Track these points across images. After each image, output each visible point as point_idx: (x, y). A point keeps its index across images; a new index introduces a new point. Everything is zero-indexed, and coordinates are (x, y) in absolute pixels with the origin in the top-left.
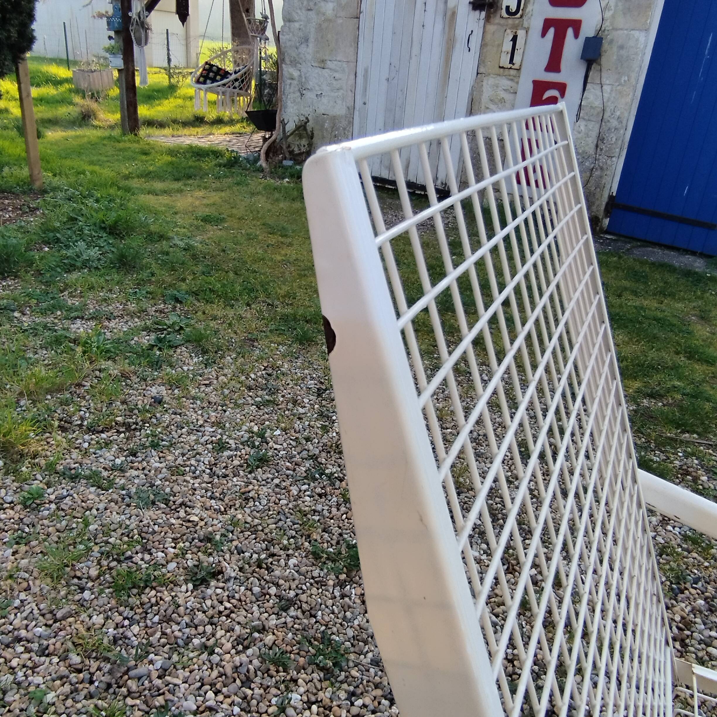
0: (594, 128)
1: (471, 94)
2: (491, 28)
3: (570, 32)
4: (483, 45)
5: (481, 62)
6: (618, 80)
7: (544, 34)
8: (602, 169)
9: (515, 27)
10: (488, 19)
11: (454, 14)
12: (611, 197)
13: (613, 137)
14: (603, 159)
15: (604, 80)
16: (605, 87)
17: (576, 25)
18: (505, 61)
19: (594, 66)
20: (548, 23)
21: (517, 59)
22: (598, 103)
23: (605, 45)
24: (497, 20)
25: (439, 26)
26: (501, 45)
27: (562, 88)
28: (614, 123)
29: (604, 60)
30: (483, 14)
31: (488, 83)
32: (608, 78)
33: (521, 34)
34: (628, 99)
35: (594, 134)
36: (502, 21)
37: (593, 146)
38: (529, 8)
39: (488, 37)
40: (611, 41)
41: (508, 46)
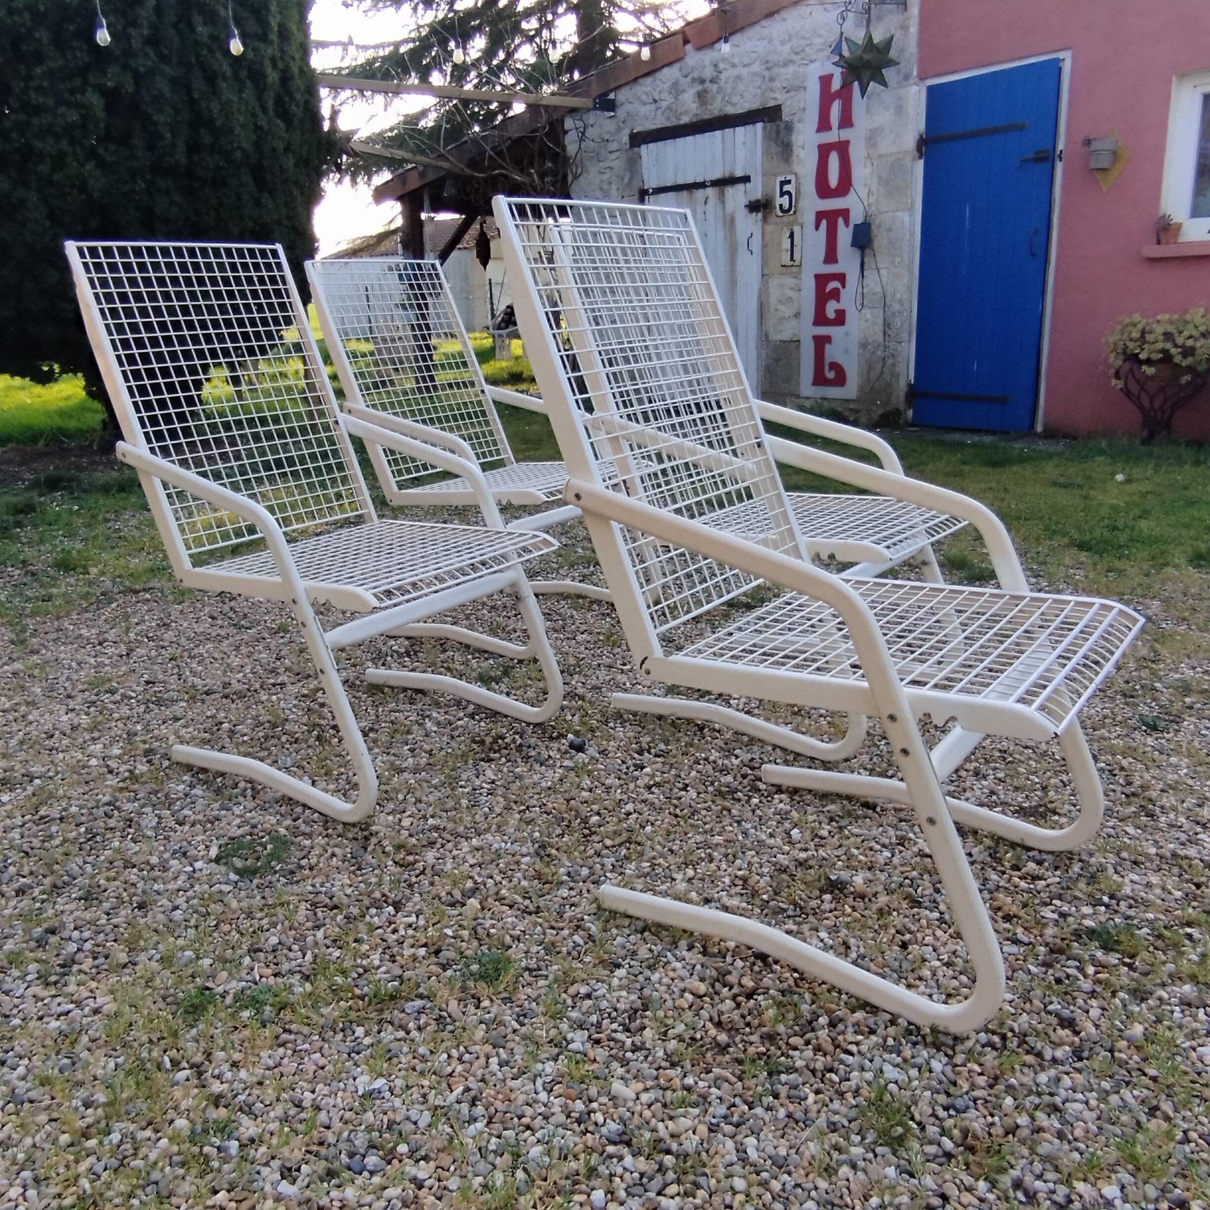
0: (879, 313)
1: (759, 297)
2: (769, 228)
3: (841, 221)
4: (764, 246)
5: (765, 263)
6: (893, 262)
7: (817, 228)
8: (893, 356)
9: (792, 224)
10: (765, 220)
11: (733, 220)
12: (910, 386)
13: (897, 322)
14: (893, 345)
15: (880, 265)
16: (882, 272)
17: (845, 213)
18: (786, 259)
19: (867, 251)
20: (820, 216)
21: (797, 256)
22: (878, 289)
23: (875, 229)
24: (773, 219)
25: (721, 233)
26: (779, 244)
27: (841, 278)
28: (896, 307)
29: (876, 244)
30: (760, 215)
31: (774, 283)
32: (883, 261)
33: (797, 229)
34: (905, 280)
35: (880, 321)
36: (779, 220)
37: (881, 334)
38: (801, 203)
39: (768, 237)
40: (880, 225)
41: (787, 244)
